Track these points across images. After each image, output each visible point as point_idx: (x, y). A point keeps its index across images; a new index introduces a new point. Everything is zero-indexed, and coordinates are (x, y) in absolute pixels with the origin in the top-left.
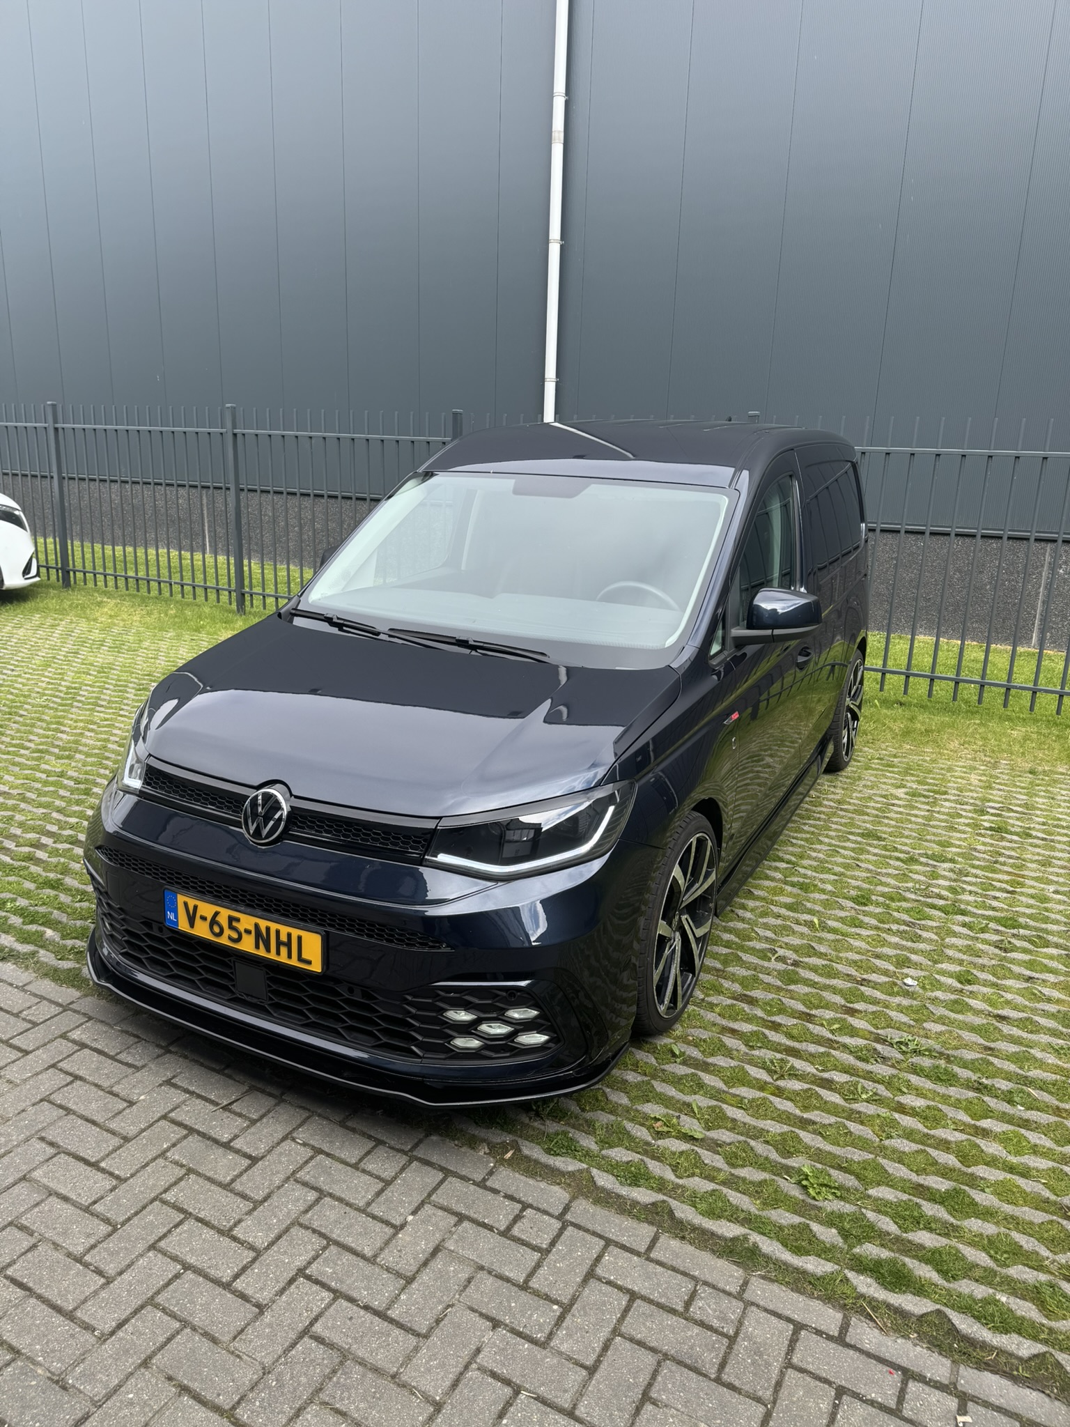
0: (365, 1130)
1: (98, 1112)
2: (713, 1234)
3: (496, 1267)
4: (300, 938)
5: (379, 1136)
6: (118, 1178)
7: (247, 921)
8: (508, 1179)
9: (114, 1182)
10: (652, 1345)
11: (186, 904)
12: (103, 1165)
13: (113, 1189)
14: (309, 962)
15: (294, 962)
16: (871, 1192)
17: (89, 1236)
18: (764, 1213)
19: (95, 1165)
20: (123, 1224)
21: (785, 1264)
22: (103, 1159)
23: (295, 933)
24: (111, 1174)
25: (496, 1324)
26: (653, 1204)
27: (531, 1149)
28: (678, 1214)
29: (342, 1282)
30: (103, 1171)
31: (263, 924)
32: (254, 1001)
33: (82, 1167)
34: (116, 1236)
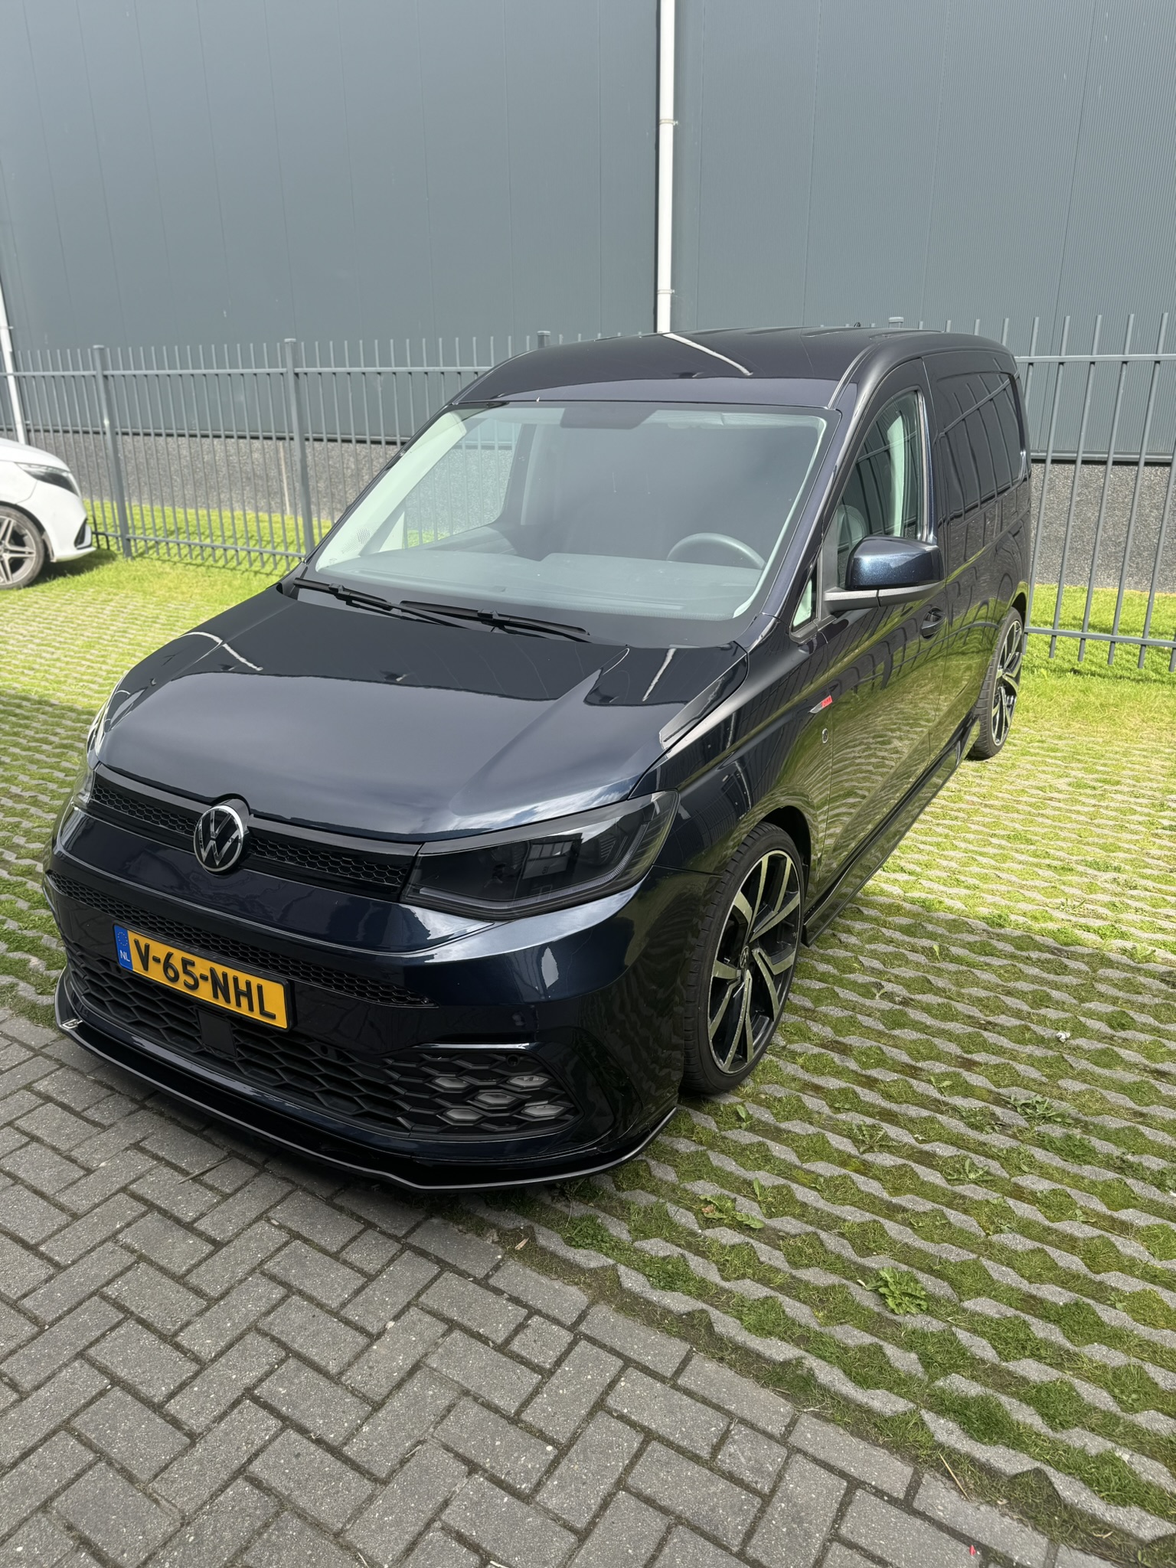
0: (355, 1209)
1: (49, 1182)
2: (759, 1356)
3: (483, 1392)
4: (260, 988)
5: (370, 1218)
6: (56, 1265)
7: (202, 966)
8: (519, 1277)
9: (52, 1271)
10: (663, 1503)
11: (137, 943)
12: (43, 1248)
13: (50, 1278)
14: (273, 1017)
15: (256, 1015)
16: (966, 1304)
17: (10, 1338)
18: (826, 1330)
19: (32, 1248)
20: (51, 1325)
21: (846, 1398)
22: (44, 1241)
23: (255, 981)
24: (50, 1260)
25: (473, 1468)
26: (689, 1314)
27: (548, 1238)
28: (718, 1328)
29: (295, 1407)
30: (42, 1256)
31: (220, 969)
32: (223, 1056)
33: (18, 1249)
34: (41, 1339)
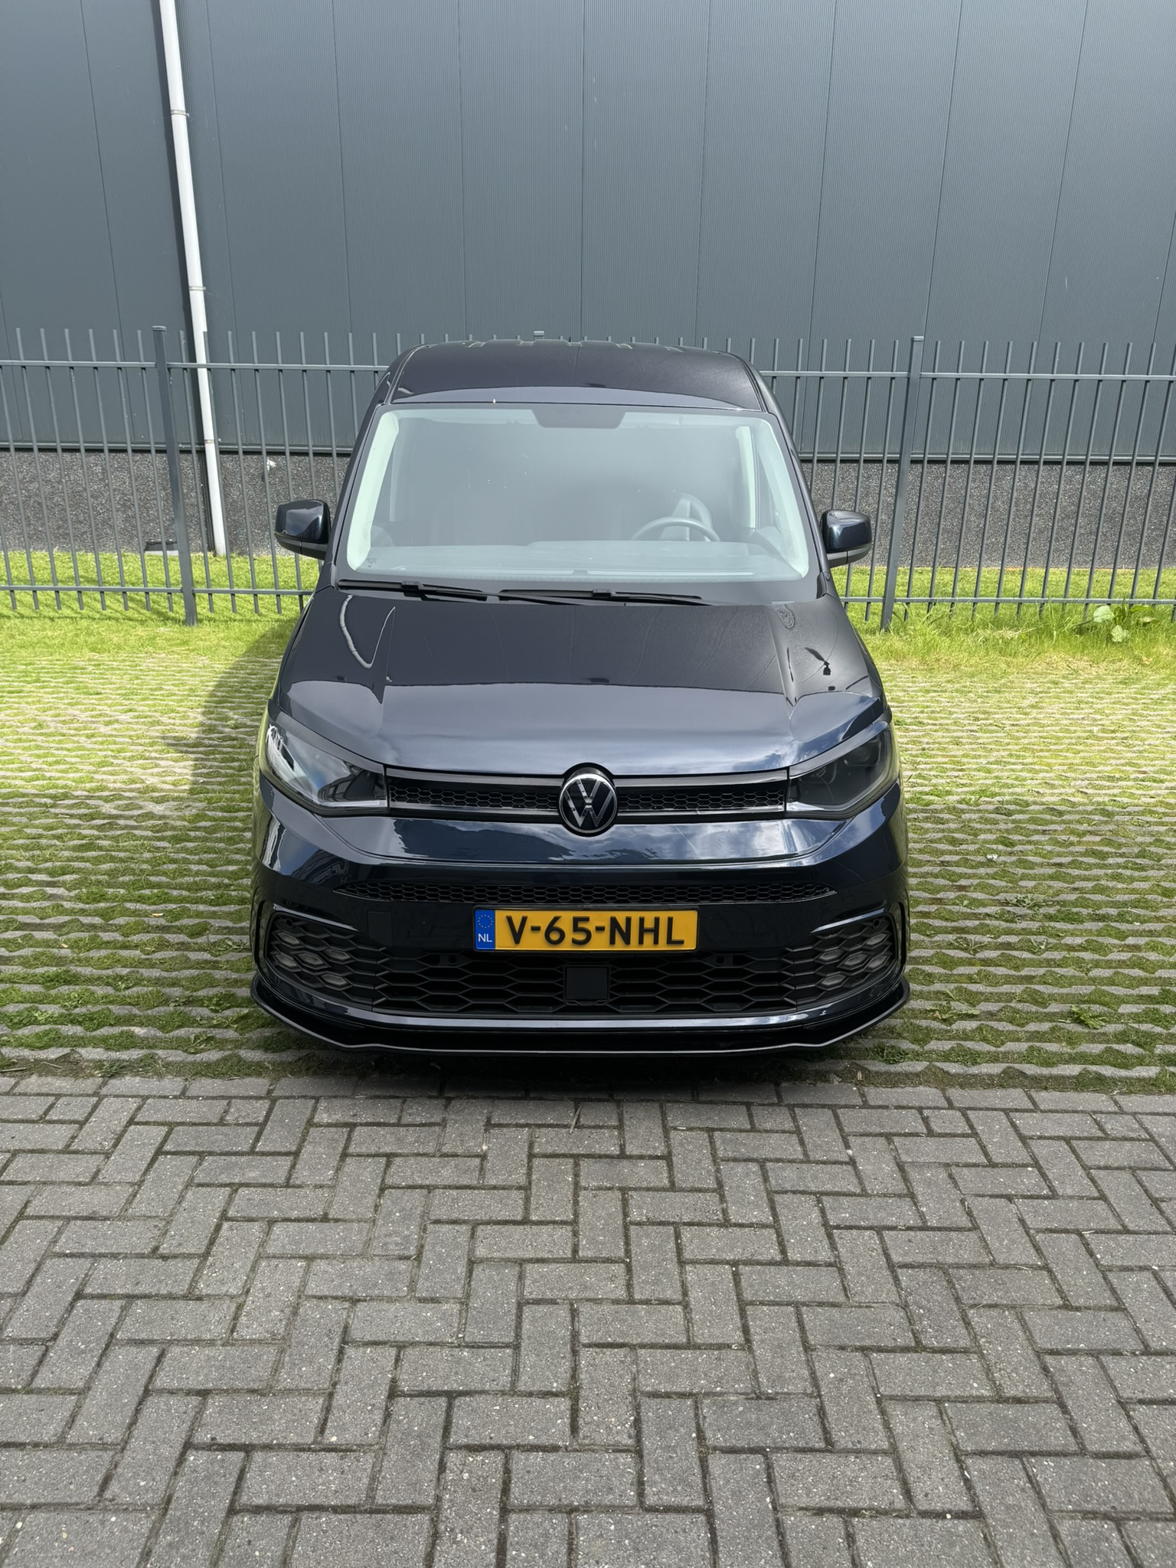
1: (460, 1177)
3: (955, 1159)
4: (670, 920)
6: (565, 1223)
7: (599, 918)
8: (877, 1094)
9: (568, 1228)
11: (510, 919)
14: (681, 942)
15: (663, 946)
16: (1121, 1010)
17: (611, 1279)
18: (1078, 1050)
19: (524, 1222)
20: (628, 1257)
21: (1127, 1078)
22: (526, 1213)
23: (664, 916)
24: (555, 1223)
25: (1009, 1198)
27: (874, 1065)
29: (868, 1219)
30: (540, 1223)
31: (621, 917)
32: (591, 1004)
33: (515, 1228)
34: (636, 1268)
